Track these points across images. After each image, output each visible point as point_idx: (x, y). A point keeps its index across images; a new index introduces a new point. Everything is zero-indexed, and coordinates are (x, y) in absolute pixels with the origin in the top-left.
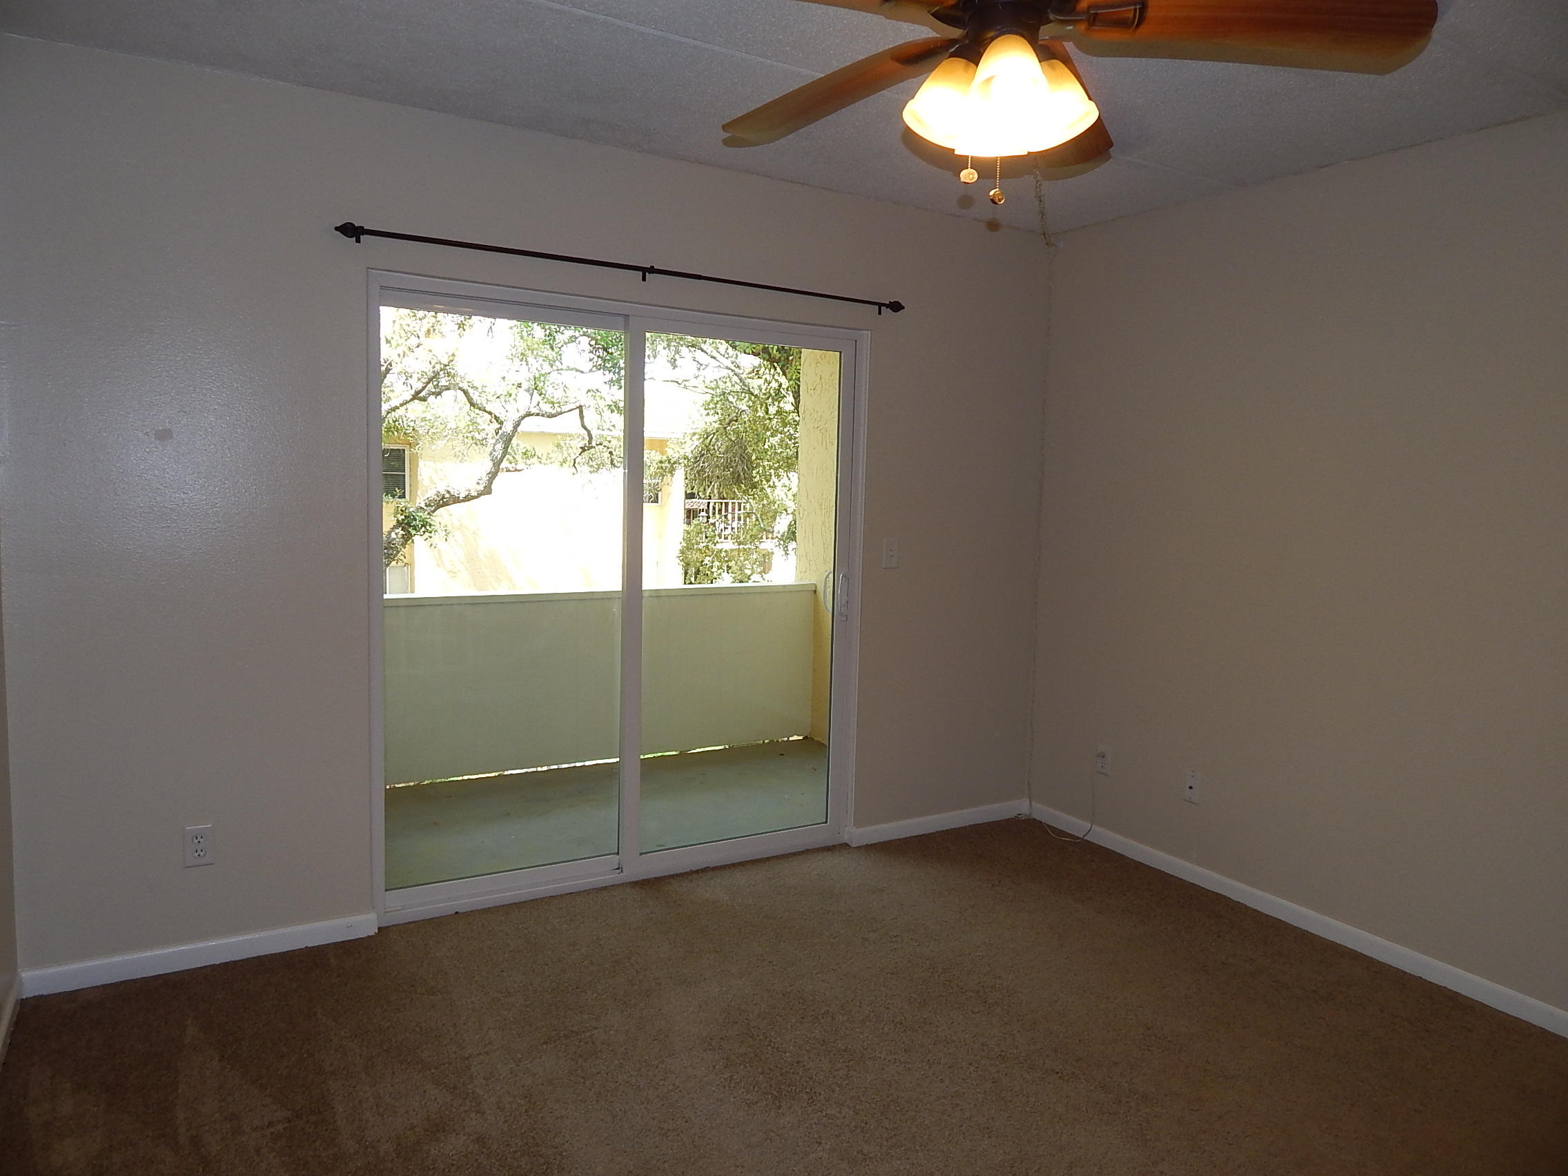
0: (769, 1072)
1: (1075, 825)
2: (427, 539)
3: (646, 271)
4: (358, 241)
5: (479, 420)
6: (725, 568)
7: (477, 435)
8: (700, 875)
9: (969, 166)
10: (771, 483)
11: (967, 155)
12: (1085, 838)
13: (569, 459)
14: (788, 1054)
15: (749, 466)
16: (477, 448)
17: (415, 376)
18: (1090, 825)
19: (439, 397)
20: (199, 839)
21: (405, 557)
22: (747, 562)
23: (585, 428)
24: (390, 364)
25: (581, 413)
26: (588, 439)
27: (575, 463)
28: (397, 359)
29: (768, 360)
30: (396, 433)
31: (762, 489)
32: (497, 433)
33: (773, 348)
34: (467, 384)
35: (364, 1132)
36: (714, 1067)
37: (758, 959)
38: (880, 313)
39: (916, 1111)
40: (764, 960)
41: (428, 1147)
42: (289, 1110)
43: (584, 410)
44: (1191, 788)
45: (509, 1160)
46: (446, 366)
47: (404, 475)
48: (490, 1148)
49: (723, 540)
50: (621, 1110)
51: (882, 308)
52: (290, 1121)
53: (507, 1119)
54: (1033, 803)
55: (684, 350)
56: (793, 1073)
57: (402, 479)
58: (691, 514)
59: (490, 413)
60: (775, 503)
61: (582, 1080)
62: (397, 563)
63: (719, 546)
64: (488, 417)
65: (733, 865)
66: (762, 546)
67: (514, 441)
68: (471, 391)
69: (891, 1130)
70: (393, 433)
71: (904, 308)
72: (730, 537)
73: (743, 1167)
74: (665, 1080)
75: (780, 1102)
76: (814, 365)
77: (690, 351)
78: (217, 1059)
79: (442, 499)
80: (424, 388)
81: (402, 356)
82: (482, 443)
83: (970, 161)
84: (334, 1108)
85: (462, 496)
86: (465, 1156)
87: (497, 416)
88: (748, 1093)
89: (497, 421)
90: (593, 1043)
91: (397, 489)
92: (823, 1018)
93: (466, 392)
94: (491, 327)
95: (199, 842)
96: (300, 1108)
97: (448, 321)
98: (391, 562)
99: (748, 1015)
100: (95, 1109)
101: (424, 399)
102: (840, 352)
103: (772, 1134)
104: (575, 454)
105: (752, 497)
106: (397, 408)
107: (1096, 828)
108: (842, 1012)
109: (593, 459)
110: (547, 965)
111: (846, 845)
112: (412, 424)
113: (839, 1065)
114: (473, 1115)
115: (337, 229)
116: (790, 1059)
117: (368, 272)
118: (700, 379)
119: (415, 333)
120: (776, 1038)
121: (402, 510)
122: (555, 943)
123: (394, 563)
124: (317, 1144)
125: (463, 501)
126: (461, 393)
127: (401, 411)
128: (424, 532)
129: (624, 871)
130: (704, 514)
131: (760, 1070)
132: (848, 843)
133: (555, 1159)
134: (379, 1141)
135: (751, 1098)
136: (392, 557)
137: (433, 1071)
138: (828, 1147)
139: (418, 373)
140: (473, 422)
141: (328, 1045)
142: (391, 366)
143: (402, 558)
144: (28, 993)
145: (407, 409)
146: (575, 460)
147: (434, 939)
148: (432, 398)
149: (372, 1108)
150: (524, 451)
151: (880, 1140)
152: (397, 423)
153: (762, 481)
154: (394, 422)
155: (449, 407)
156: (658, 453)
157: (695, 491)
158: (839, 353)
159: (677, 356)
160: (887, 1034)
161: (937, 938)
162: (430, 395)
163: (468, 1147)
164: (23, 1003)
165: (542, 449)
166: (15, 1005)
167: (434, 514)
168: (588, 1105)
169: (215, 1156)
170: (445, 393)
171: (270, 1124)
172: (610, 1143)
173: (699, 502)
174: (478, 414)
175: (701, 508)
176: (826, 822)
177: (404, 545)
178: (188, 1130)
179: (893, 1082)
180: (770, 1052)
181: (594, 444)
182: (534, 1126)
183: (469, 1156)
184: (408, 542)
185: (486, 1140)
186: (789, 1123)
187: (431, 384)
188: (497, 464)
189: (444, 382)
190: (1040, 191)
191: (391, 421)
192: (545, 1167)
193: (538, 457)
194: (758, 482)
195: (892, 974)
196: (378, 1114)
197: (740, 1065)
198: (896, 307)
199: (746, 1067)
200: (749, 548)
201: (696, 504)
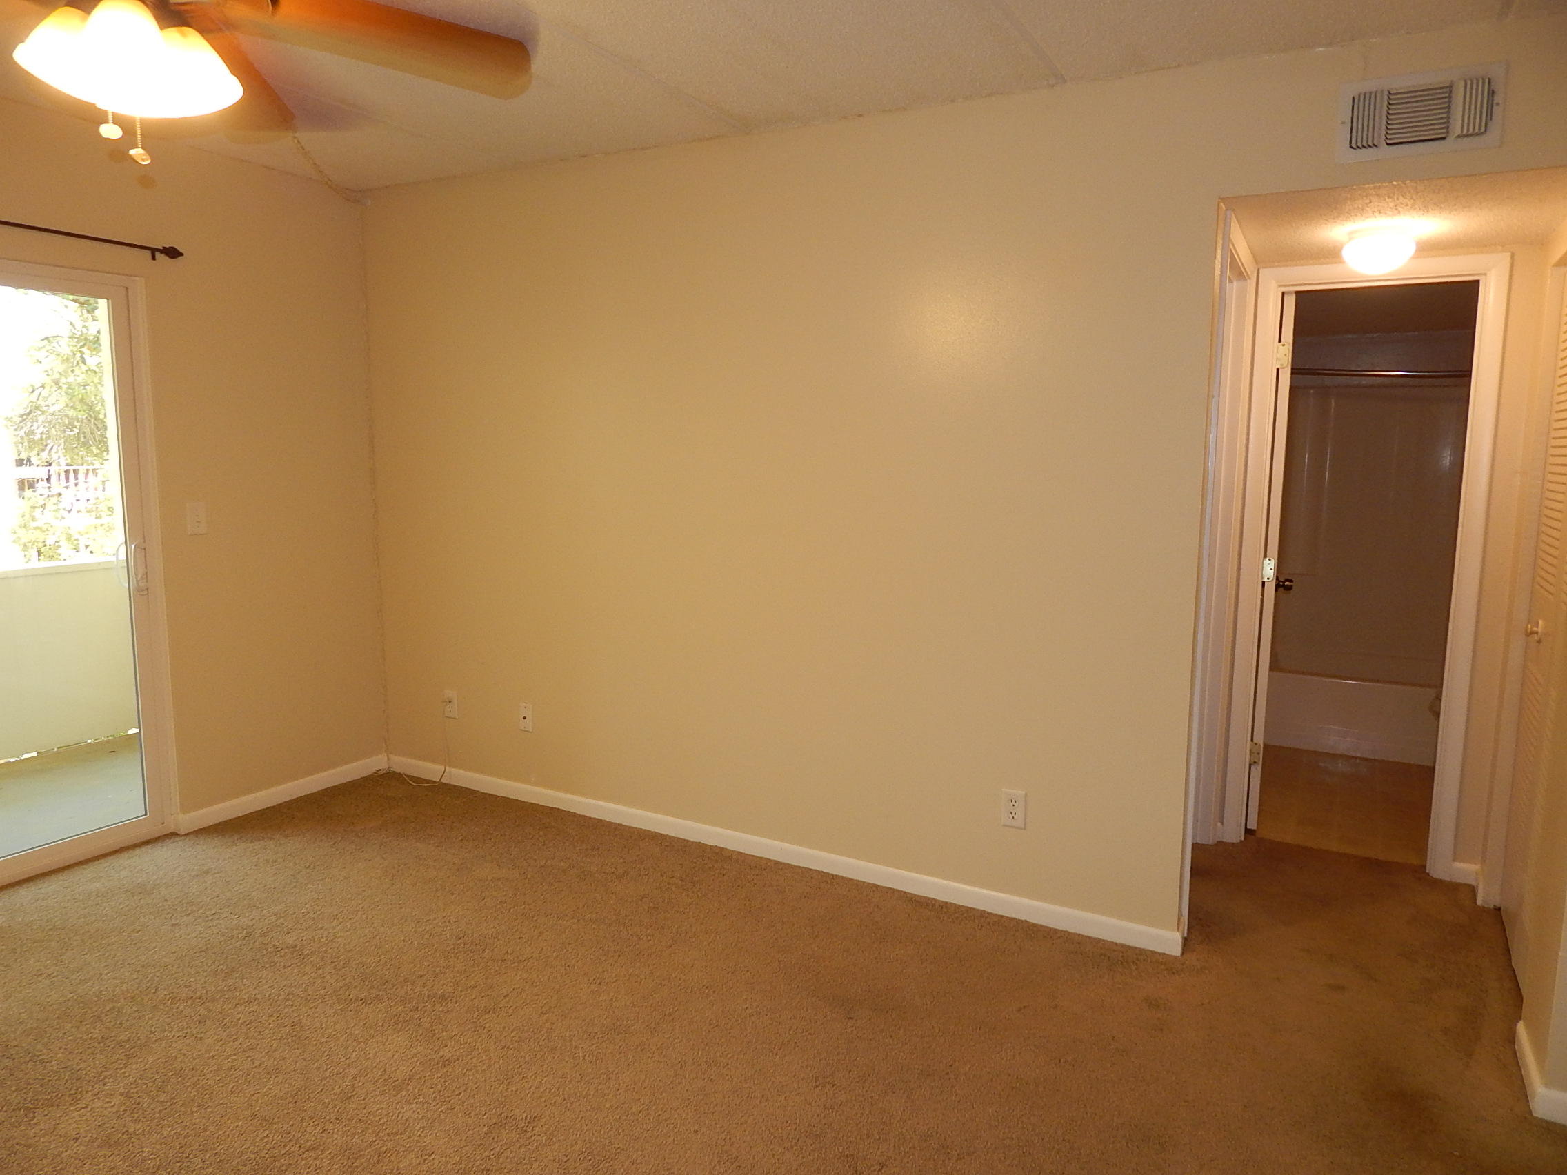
1: (431, 770)
9: (111, 122)
12: (441, 781)
18: (443, 767)
38: (153, 258)
44: (525, 718)
51: (155, 253)
54: (390, 756)
71: (182, 254)
83: (110, 117)
102: (109, 302)
107: (451, 770)
111: (173, 834)
130: (43, 484)
132: (177, 831)
158: (106, 300)
173: (33, 471)
175: (39, 477)
176: (146, 814)
198: (172, 253)
201: (26, 472)
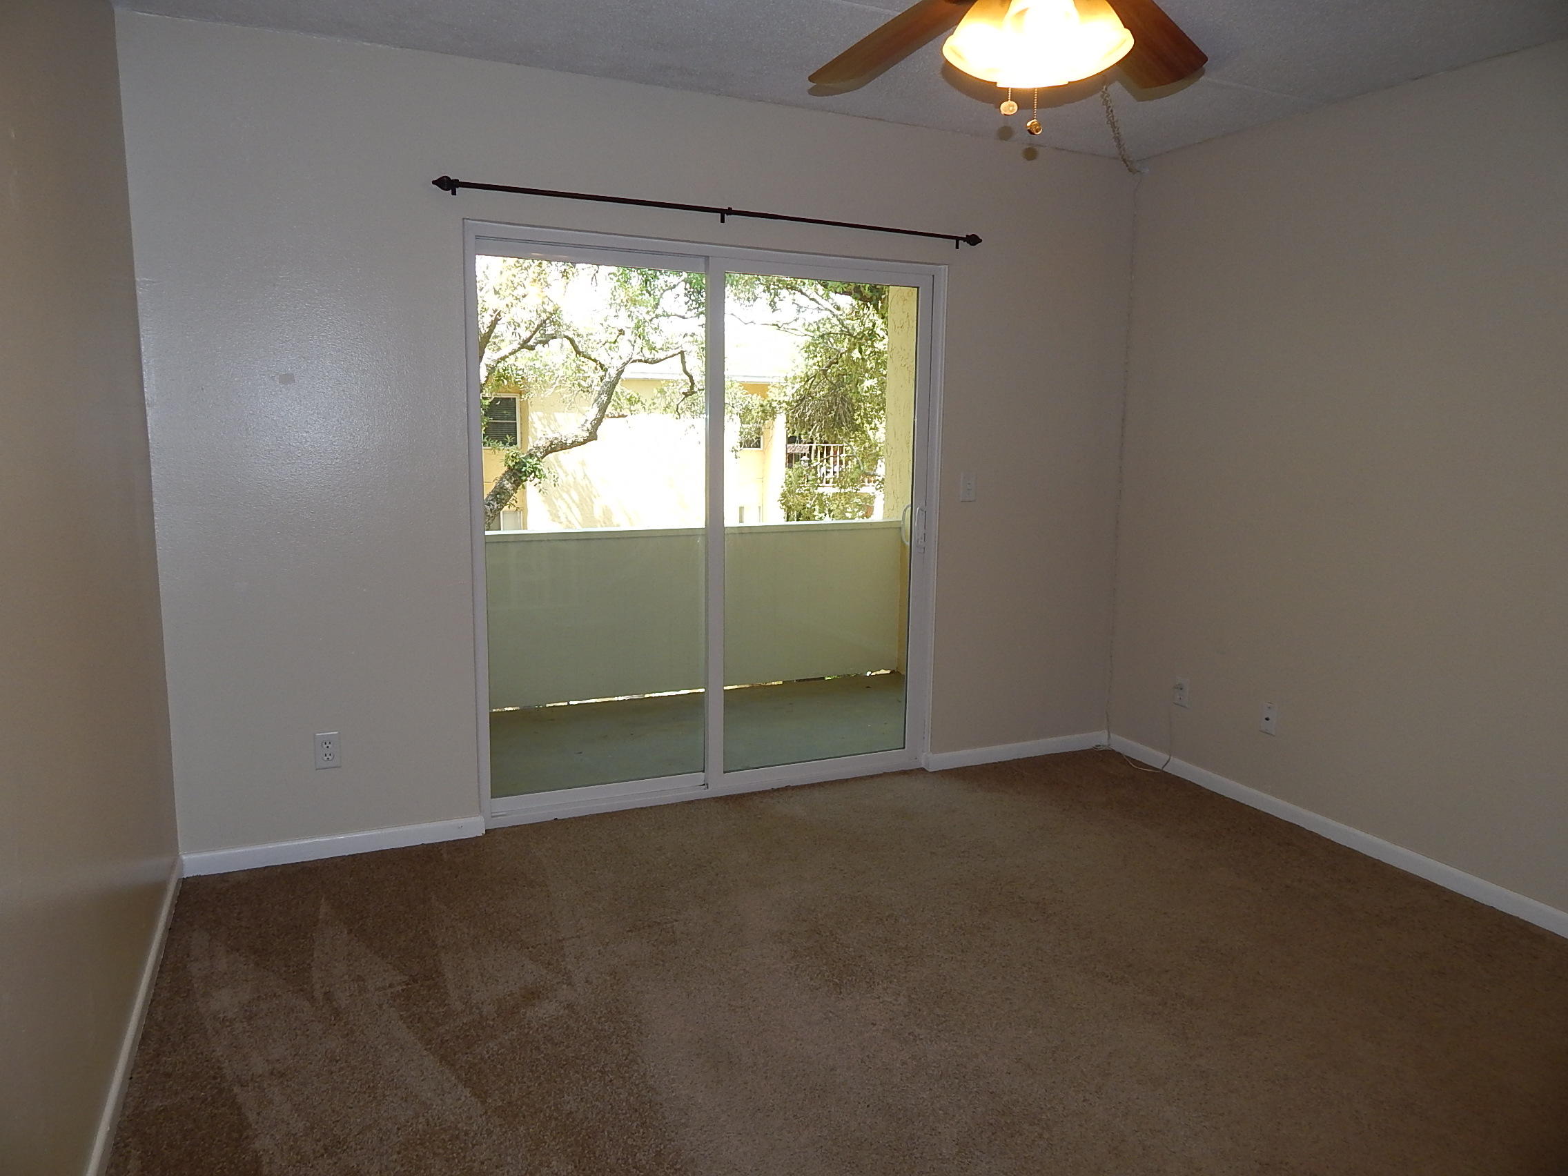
0: (832, 963)
1: (1153, 757)
2: (536, 485)
3: (724, 213)
4: (454, 193)
5: (585, 368)
6: (827, 512)
7: (583, 383)
8: (781, 793)
9: (1009, 98)
10: (873, 425)
11: (1007, 87)
12: (1164, 769)
13: (672, 404)
14: (851, 949)
15: (851, 409)
16: (583, 395)
17: (523, 325)
18: (1168, 757)
19: (546, 345)
20: (328, 744)
21: (516, 502)
22: (847, 506)
23: (686, 373)
24: (499, 314)
25: (683, 357)
26: (690, 384)
27: (677, 409)
28: (506, 309)
29: (861, 300)
30: (505, 381)
31: (863, 432)
32: (602, 380)
33: (864, 287)
34: (573, 332)
35: (470, 995)
36: (782, 957)
37: (830, 868)
38: (957, 247)
39: (967, 1003)
40: (835, 868)
41: (524, 1010)
42: (406, 975)
43: (685, 355)
44: (1267, 719)
45: (594, 1024)
46: (551, 314)
47: (516, 423)
48: (578, 1013)
49: (824, 484)
50: (695, 988)
51: (960, 241)
52: (407, 984)
53: (594, 991)
54: (1111, 735)
55: (784, 293)
56: (855, 965)
57: (513, 427)
58: (791, 459)
59: (595, 361)
60: (877, 446)
61: (661, 963)
62: (509, 507)
63: (820, 490)
64: (593, 364)
65: (813, 785)
66: (863, 490)
67: (618, 388)
68: (576, 340)
69: (942, 1017)
70: (503, 382)
71: (981, 241)
72: (832, 480)
73: (802, 1040)
74: (736, 966)
75: (840, 989)
76: (901, 303)
77: (790, 294)
78: (346, 932)
79: (550, 446)
80: (531, 337)
81: (510, 306)
82: (588, 390)
83: (1010, 94)
84: (444, 975)
85: (569, 442)
86: (557, 1019)
87: (602, 363)
88: (811, 979)
89: (602, 369)
90: (673, 933)
91: (507, 436)
92: (887, 920)
93: (572, 341)
94: (594, 275)
95: (328, 747)
96: (416, 973)
97: (553, 270)
98: (503, 507)
99: (817, 915)
100: (246, 967)
101: (532, 348)
102: (918, 288)
103: (831, 1015)
104: (678, 399)
105: (853, 440)
106: (506, 357)
107: (1176, 761)
108: (906, 915)
109: (696, 404)
110: (635, 866)
111: (923, 769)
112: (520, 372)
113: (899, 961)
114: (565, 986)
115: (434, 182)
116: (853, 954)
117: (463, 223)
118: (800, 322)
119: (521, 283)
120: (841, 935)
121: (512, 457)
122: (643, 847)
123: (506, 508)
124: (430, 1003)
125: (570, 447)
126: (567, 343)
127: (511, 360)
128: (534, 478)
129: (709, 786)
130: (805, 458)
131: (824, 961)
132: (926, 768)
133: (634, 1025)
134: (482, 1003)
135: (814, 984)
136: (504, 501)
137: (530, 949)
138: (882, 1028)
139: (525, 323)
140: (579, 369)
141: (440, 925)
142: (500, 316)
143: (514, 502)
144: (188, 874)
145: (517, 358)
146: (678, 405)
147: (535, 841)
148: (539, 347)
149: (477, 978)
150: (628, 397)
151: (930, 1025)
152: (506, 372)
153: (863, 424)
154: (504, 370)
155: (555, 354)
156: (759, 397)
157: (796, 434)
158: (916, 289)
159: (776, 299)
160: (946, 936)
161: (1002, 855)
162: (537, 343)
163: (559, 1012)
164: (185, 881)
165: (646, 395)
166: (177, 884)
167: (543, 460)
168: (666, 983)
169: (344, 1008)
170: (551, 342)
171: (391, 986)
172: (685, 1014)
173: (800, 447)
174: (583, 362)
175: (803, 452)
176: (904, 748)
177: (515, 490)
178: (322, 987)
179: (948, 977)
180: (835, 947)
181: (696, 389)
182: (618, 998)
183: (560, 1019)
184: (519, 487)
185: (575, 1007)
186: (847, 1006)
187: (538, 333)
188: (603, 409)
189: (550, 330)
190: (1113, 116)
191: (501, 371)
192: (625, 1031)
193: (642, 403)
194: (859, 425)
195: (956, 884)
196: (483, 982)
197: (806, 956)
198: (973, 240)
199: (812, 958)
200: (850, 492)
201: (797, 448)
